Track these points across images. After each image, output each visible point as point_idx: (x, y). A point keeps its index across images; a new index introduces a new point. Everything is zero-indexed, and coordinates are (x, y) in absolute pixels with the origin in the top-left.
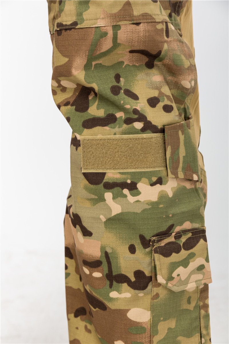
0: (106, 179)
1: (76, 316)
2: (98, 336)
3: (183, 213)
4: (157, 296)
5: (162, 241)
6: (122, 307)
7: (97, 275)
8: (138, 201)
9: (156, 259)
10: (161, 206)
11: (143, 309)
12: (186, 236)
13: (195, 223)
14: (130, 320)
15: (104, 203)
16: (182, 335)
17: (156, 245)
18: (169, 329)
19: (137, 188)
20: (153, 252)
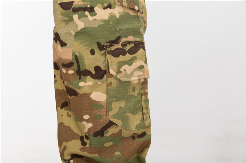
0: (74, 6)
1: (62, 108)
2: (74, 116)
3: (127, 29)
4: (110, 84)
5: (113, 47)
6: (87, 92)
7: (71, 72)
8: (95, 20)
9: (108, 58)
10: (111, 23)
11: (101, 92)
12: (130, 46)
13: (137, 37)
14: (92, 99)
15: (73, 22)
16: (129, 112)
17: (108, 49)
18: (120, 107)
19: (94, 11)
20: (106, 53)
